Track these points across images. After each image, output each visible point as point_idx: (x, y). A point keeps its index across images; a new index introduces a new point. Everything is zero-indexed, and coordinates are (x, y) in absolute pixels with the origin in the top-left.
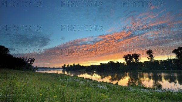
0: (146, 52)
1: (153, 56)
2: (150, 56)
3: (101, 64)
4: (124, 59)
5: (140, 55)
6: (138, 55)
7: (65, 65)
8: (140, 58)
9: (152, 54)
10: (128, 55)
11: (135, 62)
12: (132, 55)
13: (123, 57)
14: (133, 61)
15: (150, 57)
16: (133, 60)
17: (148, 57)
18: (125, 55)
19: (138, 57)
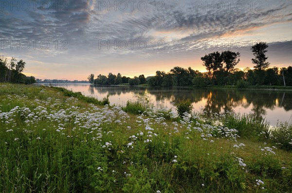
0: (253, 47)
1: (266, 57)
2: (258, 57)
3: (158, 73)
4: (203, 62)
5: (238, 54)
6: (234, 54)
7: (92, 76)
8: (237, 60)
9: (265, 52)
10: (213, 54)
11: (226, 69)
12: (221, 53)
13: (202, 58)
14: (221, 67)
15: (257, 59)
16: (222, 65)
17: (254, 58)
18: (208, 54)
19: (234, 58)
